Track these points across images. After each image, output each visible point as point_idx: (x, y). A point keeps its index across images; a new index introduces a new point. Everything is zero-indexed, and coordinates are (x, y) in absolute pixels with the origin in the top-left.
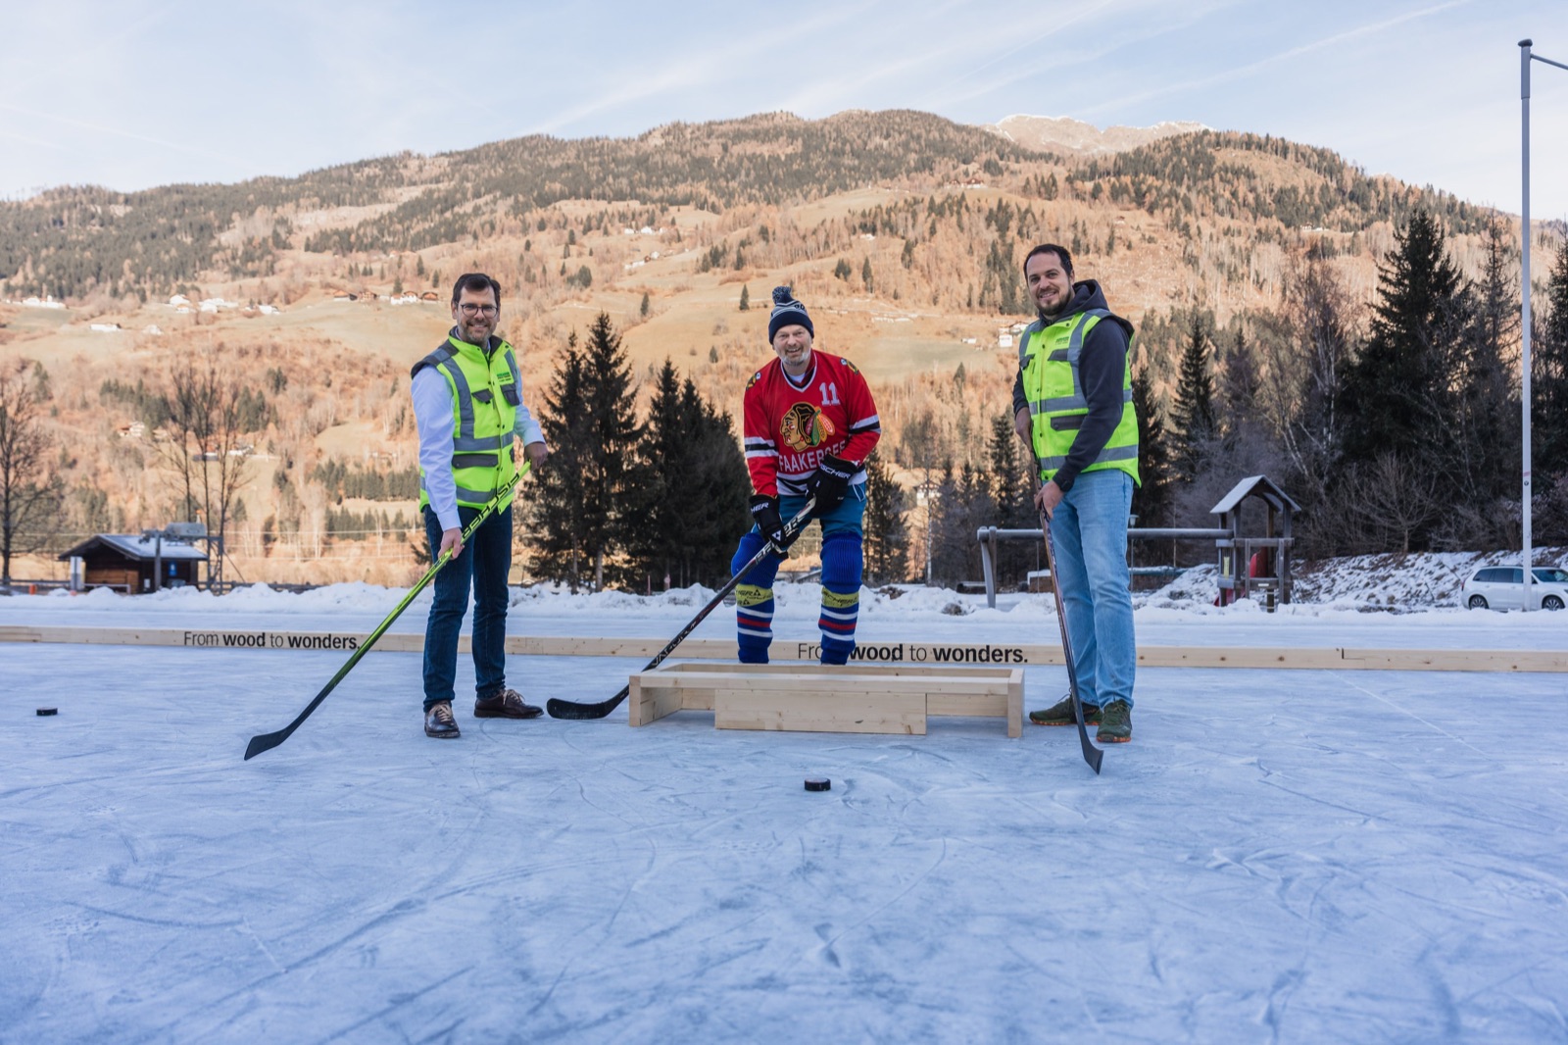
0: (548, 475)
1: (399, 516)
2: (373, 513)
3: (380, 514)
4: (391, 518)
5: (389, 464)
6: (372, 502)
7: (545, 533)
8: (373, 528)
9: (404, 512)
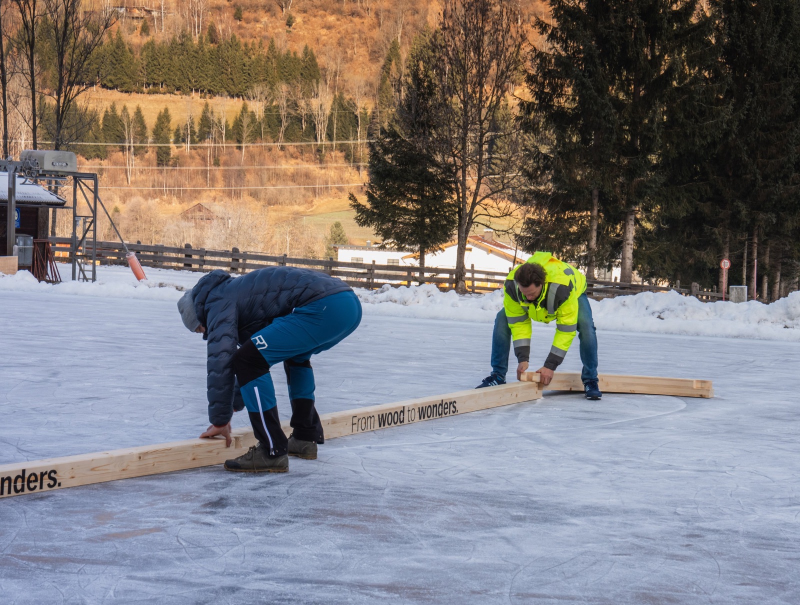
0: (557, 90)
1: (164, 118)
2: (119, 112)
3: (132, 113)
4: (151, 121)
5: (145, 30)
6: (116, 95)
7: (548, 187)
8: (121, 138)
9: (171, 112)
